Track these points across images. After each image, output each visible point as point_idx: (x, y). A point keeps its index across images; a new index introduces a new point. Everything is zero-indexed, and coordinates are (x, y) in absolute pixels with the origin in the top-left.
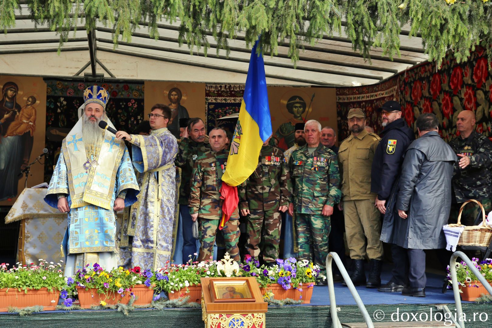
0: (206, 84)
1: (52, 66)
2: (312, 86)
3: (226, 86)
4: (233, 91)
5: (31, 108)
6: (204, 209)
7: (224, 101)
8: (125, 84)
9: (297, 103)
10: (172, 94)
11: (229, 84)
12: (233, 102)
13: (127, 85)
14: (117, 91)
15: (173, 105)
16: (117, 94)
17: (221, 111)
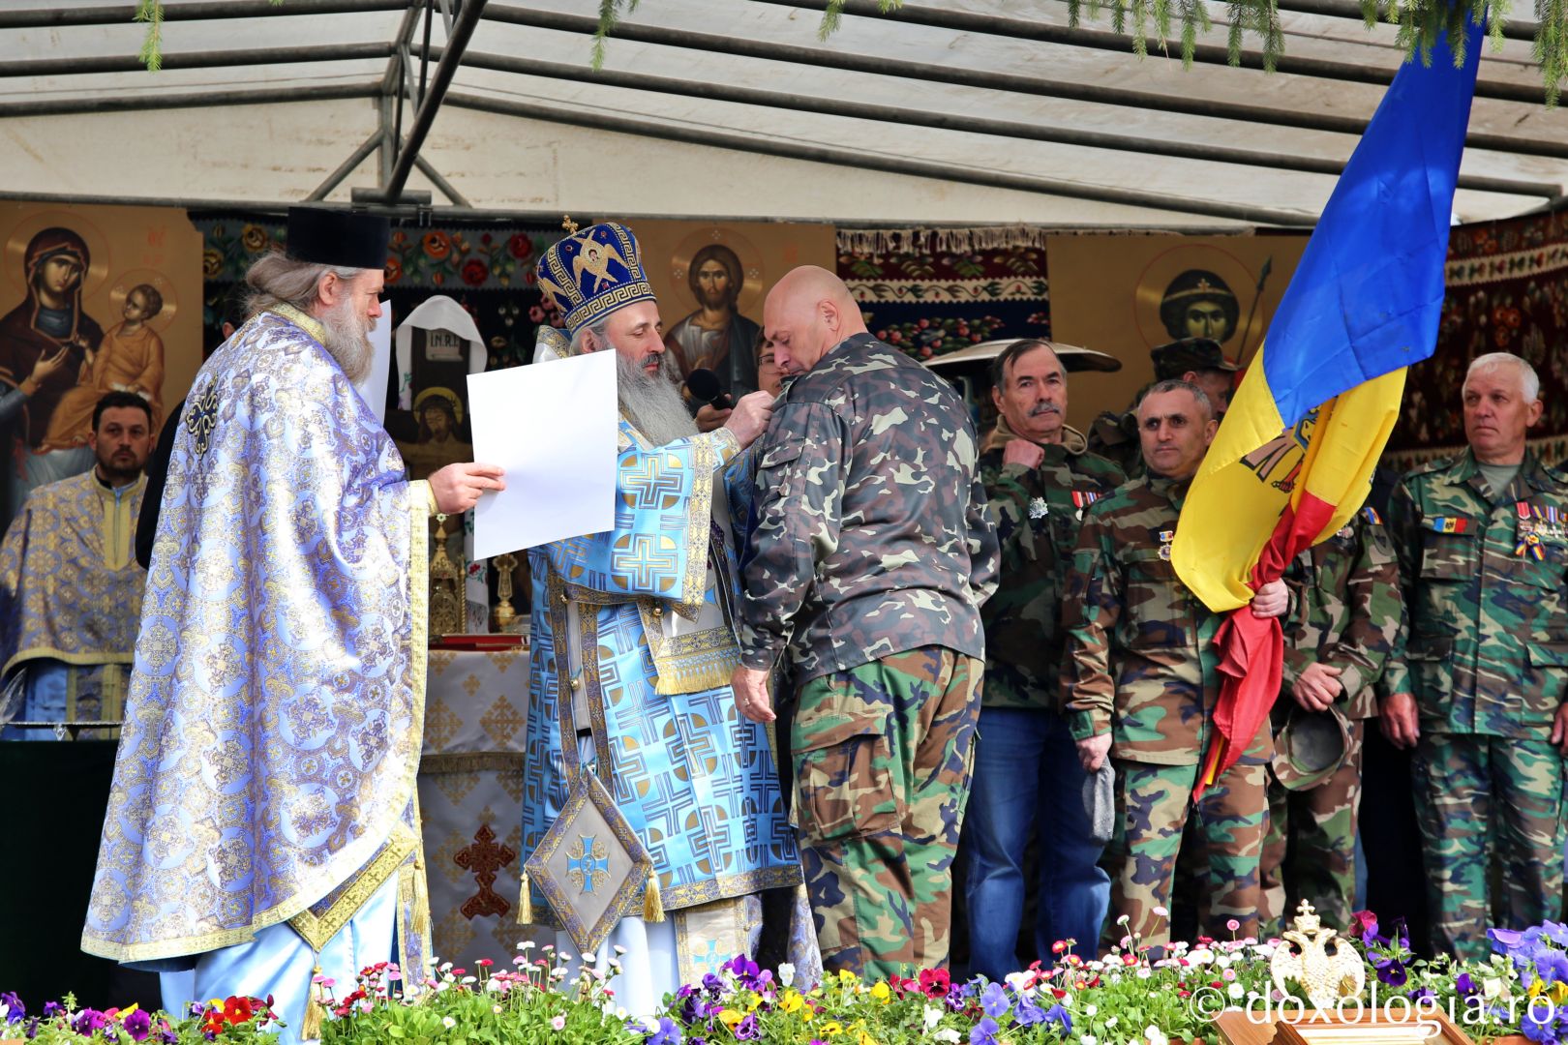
0: (840, 227)
1: (215, 164)
2: (1260, 231)
3: (916, 236)
4: (949, 254)
5: (144, 332)
6: (1137, 725)
7: (909, 298)
8: (517, 232)
9: (1203, 298)
10: (705, 268)
11: (928, 226)
12: (946, 297)
13: (525, 238)
14: (486, 260)
15: (709, 313)
16: (485, 272)
17: (898, 335)
